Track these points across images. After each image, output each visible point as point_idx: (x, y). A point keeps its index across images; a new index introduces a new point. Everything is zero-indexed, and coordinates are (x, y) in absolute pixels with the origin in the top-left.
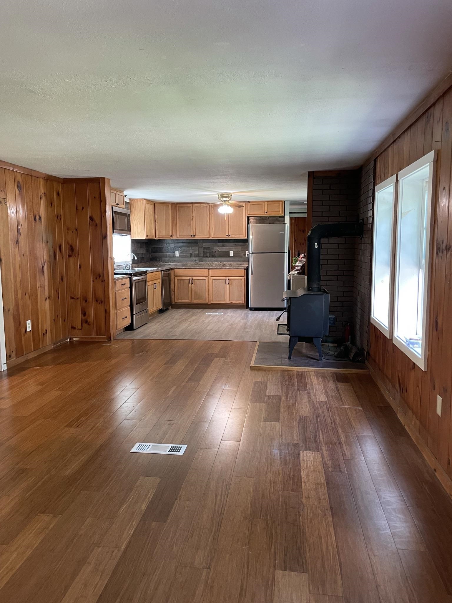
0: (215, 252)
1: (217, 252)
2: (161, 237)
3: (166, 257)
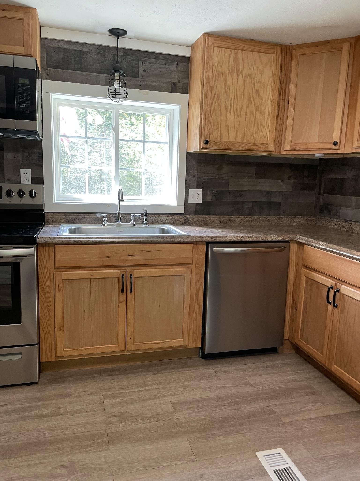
2: (302, 147)
3: (350, 207)
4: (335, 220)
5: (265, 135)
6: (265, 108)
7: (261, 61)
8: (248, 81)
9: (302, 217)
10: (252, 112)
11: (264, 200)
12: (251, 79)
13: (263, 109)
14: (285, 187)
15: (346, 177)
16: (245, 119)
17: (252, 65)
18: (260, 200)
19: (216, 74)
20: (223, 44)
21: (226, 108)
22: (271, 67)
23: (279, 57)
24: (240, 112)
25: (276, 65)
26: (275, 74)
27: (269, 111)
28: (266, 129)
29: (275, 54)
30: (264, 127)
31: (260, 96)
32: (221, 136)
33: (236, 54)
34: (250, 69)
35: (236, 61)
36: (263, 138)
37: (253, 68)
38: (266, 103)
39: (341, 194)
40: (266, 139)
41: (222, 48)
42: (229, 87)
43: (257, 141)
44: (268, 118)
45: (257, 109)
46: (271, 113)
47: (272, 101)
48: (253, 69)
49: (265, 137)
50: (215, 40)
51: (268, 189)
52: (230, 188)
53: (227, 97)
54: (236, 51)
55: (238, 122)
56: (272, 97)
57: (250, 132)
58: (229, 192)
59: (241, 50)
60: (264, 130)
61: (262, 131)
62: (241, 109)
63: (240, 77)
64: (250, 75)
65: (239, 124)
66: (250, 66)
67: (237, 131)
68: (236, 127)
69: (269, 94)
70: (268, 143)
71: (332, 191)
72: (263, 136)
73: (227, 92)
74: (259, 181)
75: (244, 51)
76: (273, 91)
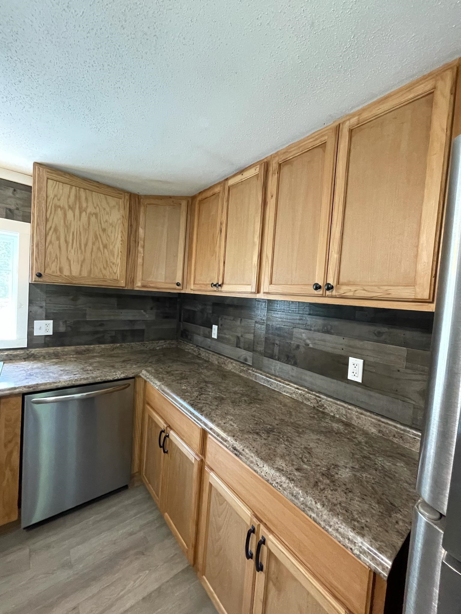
0: (298, 347)
1: (302, 350)
2: (152, 285)
3: (199, 335)
4: (190, 344)
5: (115, 272)
6: (114, 247)
7: (108, 203)
8: (93, 219)
9: (165, 342)
10: (99, 248)
11: (127, 328)
12: (97, 217)
13: (111, 247)
14: (147, 317)
15: (196, 310)
16: (91, 255)
17: (97, 205)
18: (123, 329)
19: (51, 207)
20: (59, 178)
21: (66, 242)
22: (119, 210)
23: (127, 203)
24: (85, 248)
25: (125, 209)
26: (123, 217)
27: (118, 250)
28: (116, 266)
29: (123, 199)
30: (113, 264)
31: (108, 235)
32: (61, 270)
33: (78, 192)
34: (95, 208)
35: (78, 197)
36: (113, 274)
37: (99, 207)
38: (115, 242)
39: (194, 323)
40: (117, 275)
41: (59, 182)
42: (69, 222)
43: (106, 277)
44: (118, 256)
45: (105, 246)
46: (121, 252)
47: (121, 241)
48: (99, 209)
49: (115, 273)
50: (48, 172)
51: (131, 318)
52: (88, 319)
53: (68, 231)
54: (77, 188)
55: (83, 257)
56: (121, 237)
57: (97, 268)
58: (87, 322)
59: (84, 189)
60: (114, 267)
61: (111, 267)
62: (86, 245)
63: (84, 214)
64: (96, 214)
65: (84, 260)
66: (95, 205)
67: (81, 266)
68: (80, 263)
69: (118, 234)
70: (118, 279)
71: (188, 320)
72: (112, 272)
73: (67, 227)
74: (121, 311)
75: (87, 191)
76: (122, 232)
